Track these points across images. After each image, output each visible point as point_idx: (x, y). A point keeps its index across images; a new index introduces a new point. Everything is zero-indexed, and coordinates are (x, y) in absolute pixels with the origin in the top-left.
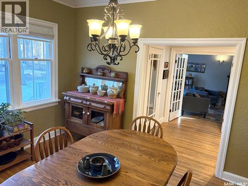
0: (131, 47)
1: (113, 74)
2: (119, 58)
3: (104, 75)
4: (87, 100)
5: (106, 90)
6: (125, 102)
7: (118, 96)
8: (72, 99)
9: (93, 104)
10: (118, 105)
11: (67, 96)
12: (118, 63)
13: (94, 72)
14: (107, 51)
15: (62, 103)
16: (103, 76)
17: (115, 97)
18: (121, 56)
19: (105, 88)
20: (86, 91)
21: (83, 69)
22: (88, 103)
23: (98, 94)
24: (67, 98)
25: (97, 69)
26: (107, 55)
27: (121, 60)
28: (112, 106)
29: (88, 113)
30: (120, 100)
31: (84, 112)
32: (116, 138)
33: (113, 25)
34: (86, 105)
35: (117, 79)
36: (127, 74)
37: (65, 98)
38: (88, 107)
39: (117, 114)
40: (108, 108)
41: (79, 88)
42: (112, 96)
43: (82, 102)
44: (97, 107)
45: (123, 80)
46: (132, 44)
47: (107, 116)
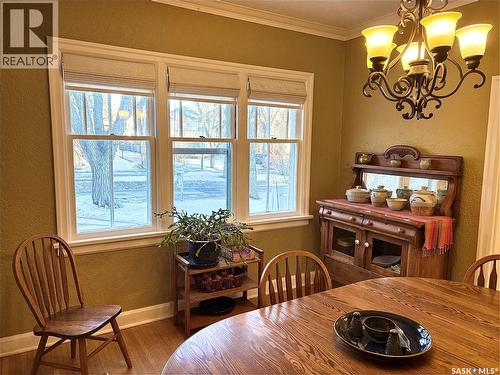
0: (463, 78)
1: (424, 163)
2: (433, 104)
3: (404, 164)
4: (364, 216)
5: (408, 198)
6: (455, 225)
7: (437, 211)
8: (334, 214)
9: (377, 225)
10: (436, 231)
11: (324, 207)
12: (431, 115)
13: (382, 160)
14: (405, 89)
15: (316, 221)
16: (401, 166)
17: (428, 212)
18: (436, 98)
19: (405, 193)
20: (363, 200)
21: (358, 156)
22: (366, 222)
23: (389, 204)
24: (326, 212)
25: (389, 154)
26: (405, 99)
27: (437, 107)
28: (421, 230)
29: (367, 244)
30: (440, 218)
31: (357, 241)
32: (428, 295)
33: (420, 35)
34: (362, 225)
35: (435, 172)
36: (460, 160)
37: (321, 211)
38: (367, 232)
39: (432, 250)
40: (412, 233)
41: (349, 193)
42: (421, 210)
43: (355, 220)
44: (386, 232)
45: (451, 174)
46: (466, 70)
47: (409, 253)
